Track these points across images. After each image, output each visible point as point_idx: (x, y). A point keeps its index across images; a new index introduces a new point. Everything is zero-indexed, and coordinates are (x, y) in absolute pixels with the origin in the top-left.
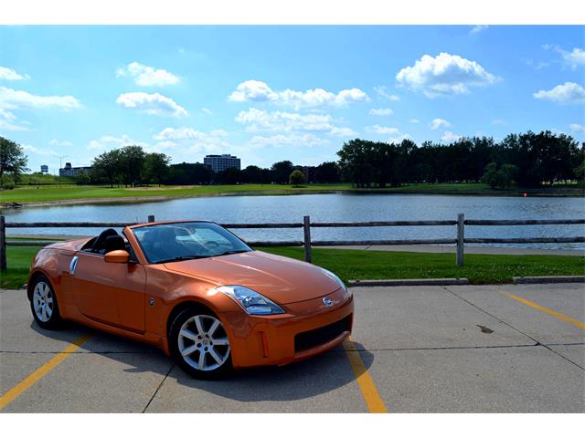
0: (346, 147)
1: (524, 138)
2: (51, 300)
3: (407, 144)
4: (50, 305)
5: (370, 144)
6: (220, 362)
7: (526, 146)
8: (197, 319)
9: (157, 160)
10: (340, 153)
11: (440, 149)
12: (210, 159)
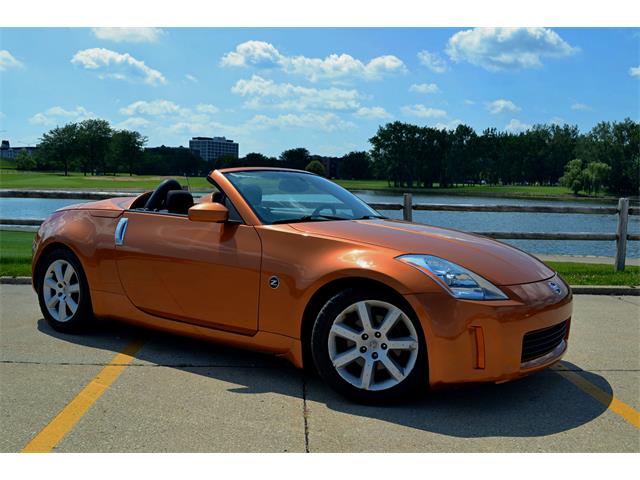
0: (382, 133)
1: (619, 128)
2: (76, 288)
3: (464, 130)
4: (74, 296)
5: (413, 129)
6: (398, 376)
7: (622, 139)
8: (361, 307)
9: (128, 140)
10: (374, 140)
11: (507, 139)
12: (198, 142)
